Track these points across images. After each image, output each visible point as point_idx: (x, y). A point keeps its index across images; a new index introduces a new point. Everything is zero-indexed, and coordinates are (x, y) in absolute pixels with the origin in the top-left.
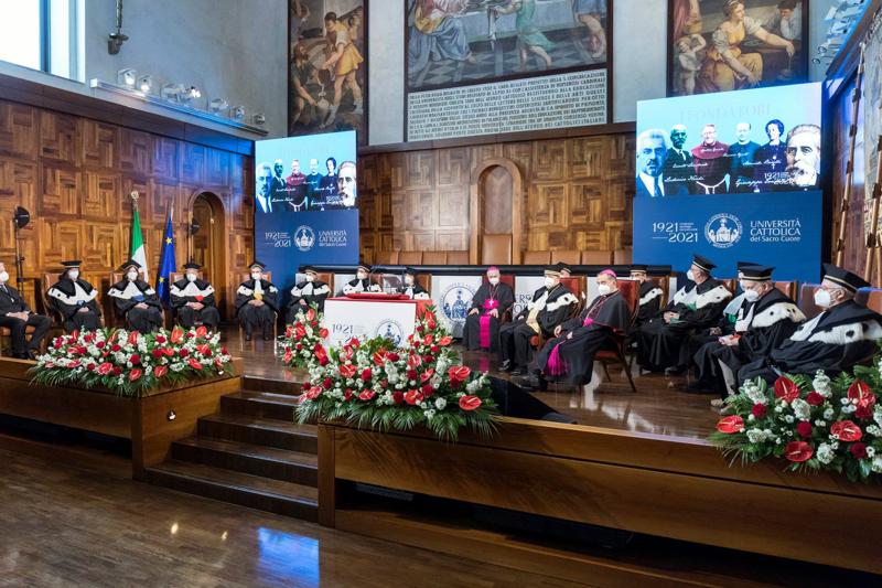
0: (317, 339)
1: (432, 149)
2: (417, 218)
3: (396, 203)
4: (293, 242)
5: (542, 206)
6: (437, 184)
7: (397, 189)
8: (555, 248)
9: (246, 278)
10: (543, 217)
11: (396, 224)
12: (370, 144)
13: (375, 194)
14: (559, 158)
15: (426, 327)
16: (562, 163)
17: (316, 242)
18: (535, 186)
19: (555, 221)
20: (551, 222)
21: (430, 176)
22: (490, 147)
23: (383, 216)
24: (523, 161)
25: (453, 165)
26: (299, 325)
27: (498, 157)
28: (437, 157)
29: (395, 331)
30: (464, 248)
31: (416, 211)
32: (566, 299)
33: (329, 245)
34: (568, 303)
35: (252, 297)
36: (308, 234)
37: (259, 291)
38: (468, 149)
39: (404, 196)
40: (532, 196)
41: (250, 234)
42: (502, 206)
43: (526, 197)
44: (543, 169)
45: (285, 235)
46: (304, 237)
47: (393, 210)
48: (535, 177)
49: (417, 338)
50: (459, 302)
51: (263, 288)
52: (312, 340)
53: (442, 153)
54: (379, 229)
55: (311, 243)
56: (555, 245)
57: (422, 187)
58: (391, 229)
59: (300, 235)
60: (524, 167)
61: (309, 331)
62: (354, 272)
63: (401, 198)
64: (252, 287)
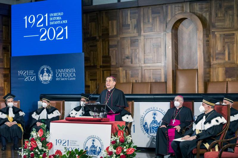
0: (44, 150)
1: (138, 7)
2: (128, 58)
3: (112, 46)
4: (38, 78)
5: (219, 48)
6: (142, 33)
7: (113, 36)
8: (230, 79)
9: (3, 105)
10: (221, 57)
11: (113, 63)
12: (94, 4)
13: (97, 41)
14: (230, 12)
15: (118, 141)
16: (233, 16)
17: (54, 77)
18: (214, 32)
19: (229, 59)
20: (227, 59)
21: (138, 27)
22: (180, 5)
23: (103, 57)
24: (204, 15)
25: (154, 18)
26: (33, 140)
27: (186, 12)
28: (142, 13)
29: (97, 144)
30: (163, 80)
31: (128, 52)
32: (217, 121)
33: (63, 79)
34: (218, 124)
35: (6, 120)
36: (48, 71)
37: (11, 115)
38: (164, 7)
39: (118, 42)
40: (212, 41)
41: (7, 72)
42: (190, 47)
43: (208, 41)
44: (220, 21)
45: (32, 72)
46: (45, 74)
47: (110, 52)
48: (214, 26)
49: (111, 149)
50: (155, 122)
51: (14, 112)
52: (41, 151)
53: (146, 9)
54: (101, 67)
55: (50, 78)
56: (229, 77)
57: (132, 35)
58: (110, 67)
59: (42, 73)
60: (205, 19)
61: (40, 144)
62: (79, 100)
63: (116, 43)
64: (7, 113)
